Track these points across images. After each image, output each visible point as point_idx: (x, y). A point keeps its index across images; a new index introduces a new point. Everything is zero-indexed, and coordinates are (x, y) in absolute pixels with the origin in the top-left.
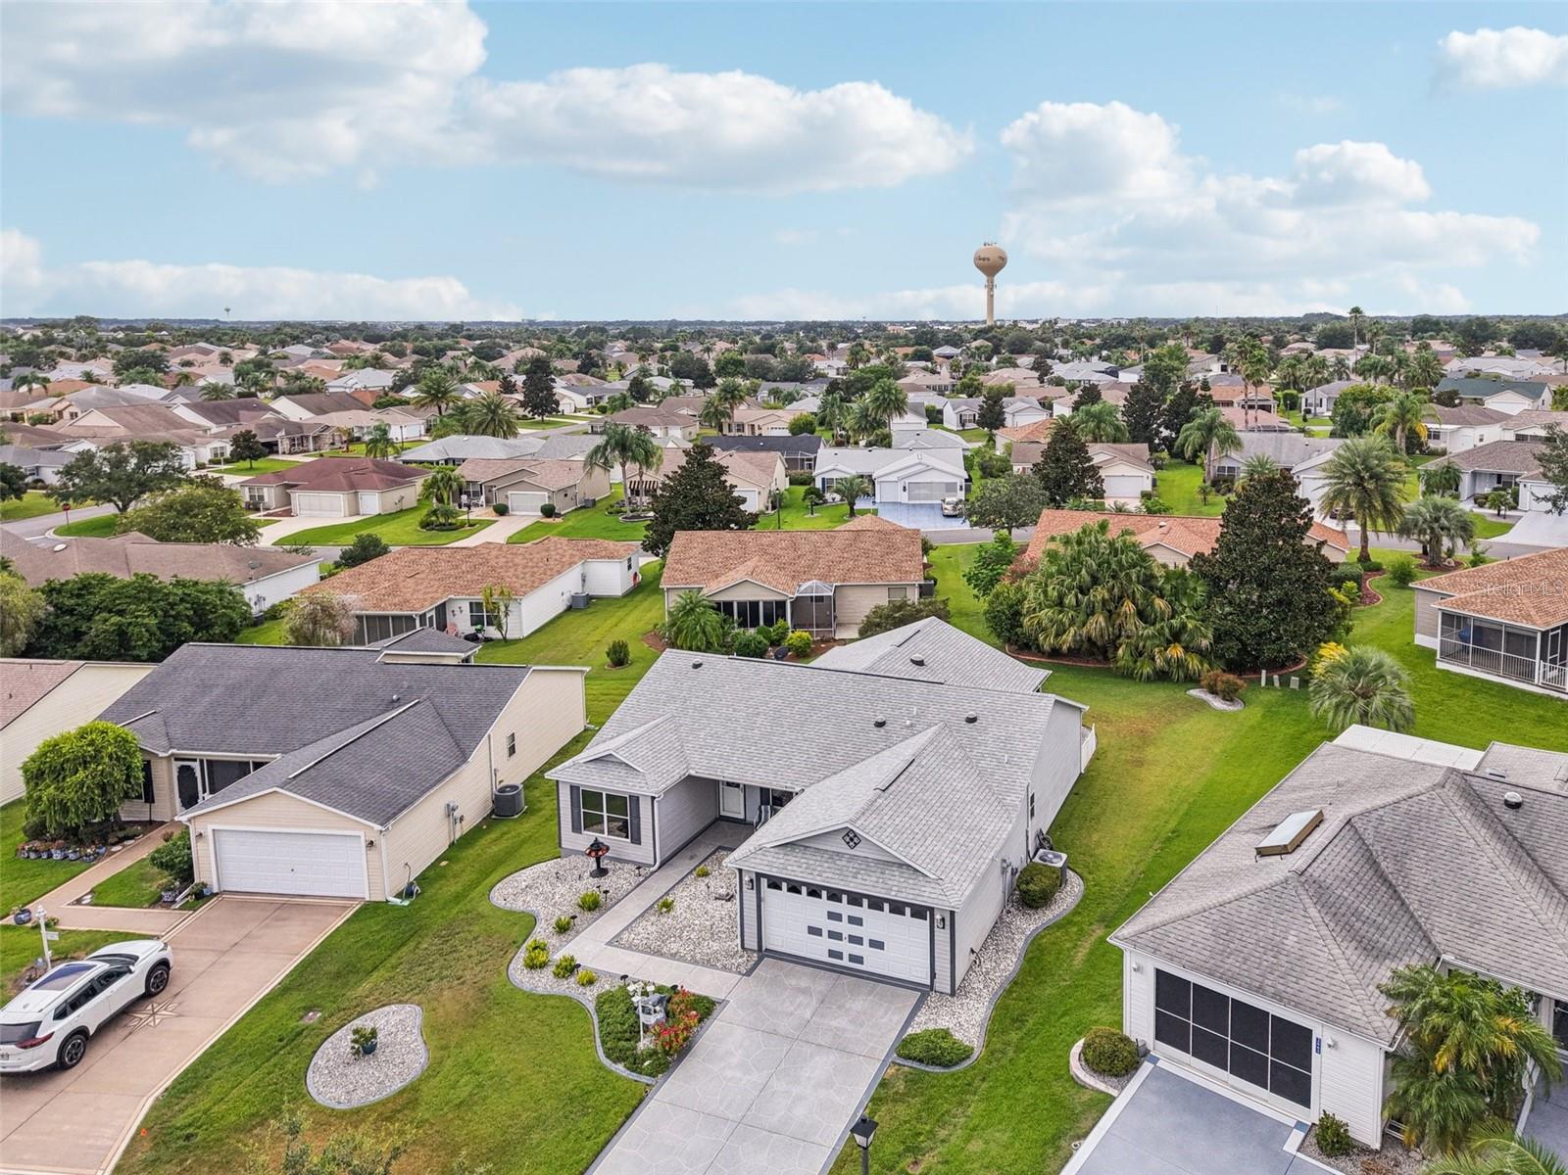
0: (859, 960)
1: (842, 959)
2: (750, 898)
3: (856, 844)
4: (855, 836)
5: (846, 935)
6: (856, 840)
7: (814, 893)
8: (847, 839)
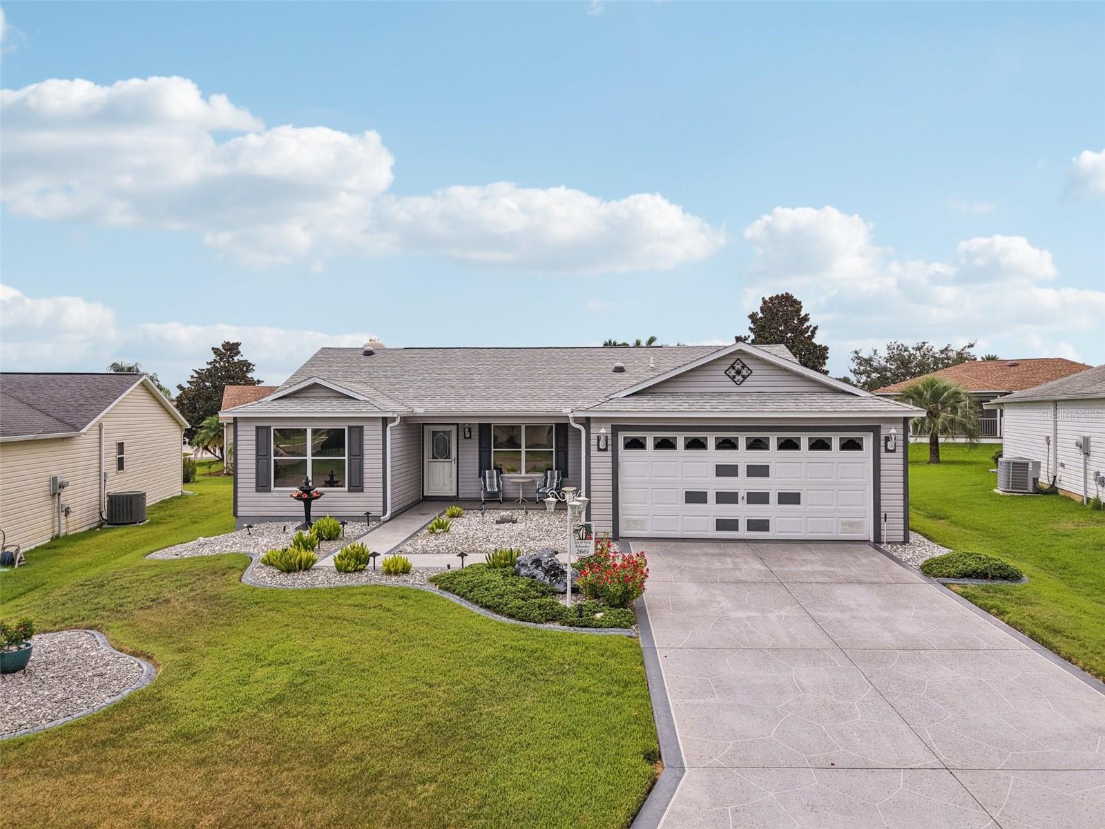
0: (762, 525)
1: (736, 529)
2: (601, 463)
3: (744, 377)
4: (743, 367)
5: (742, 494)
6: (744, 372)
7: (696, 444)
8: (733, 373)
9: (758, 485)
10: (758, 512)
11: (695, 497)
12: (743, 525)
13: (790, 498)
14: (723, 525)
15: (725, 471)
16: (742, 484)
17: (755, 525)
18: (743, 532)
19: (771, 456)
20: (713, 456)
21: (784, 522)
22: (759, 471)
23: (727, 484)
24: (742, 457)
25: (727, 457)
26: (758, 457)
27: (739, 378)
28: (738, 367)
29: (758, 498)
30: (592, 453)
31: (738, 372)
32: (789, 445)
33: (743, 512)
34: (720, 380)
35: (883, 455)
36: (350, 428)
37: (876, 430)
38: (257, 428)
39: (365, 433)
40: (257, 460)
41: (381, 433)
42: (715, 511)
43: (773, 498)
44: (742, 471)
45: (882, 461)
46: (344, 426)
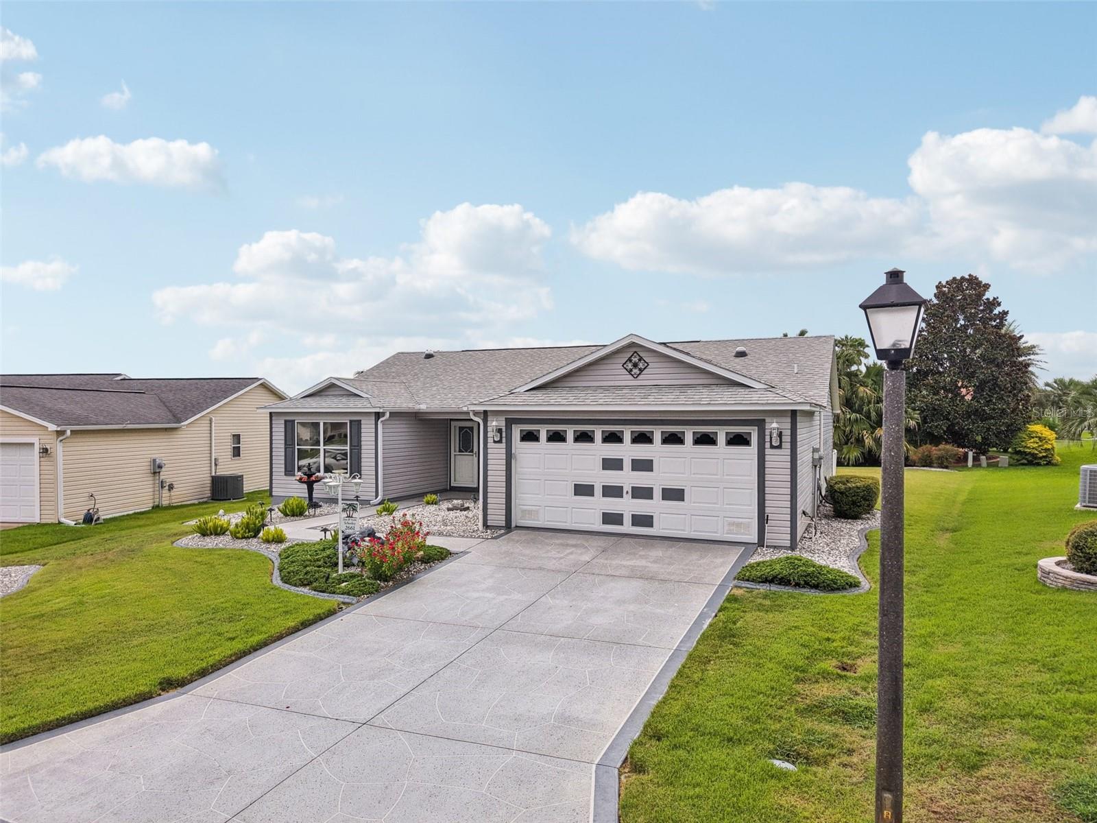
0: (646, 521)
1: (622, 524)
2: (497, 453)
3: (641, 370)
4: (640, 360)
5: (627, 488)
6: (641, 365)
7: (584, 437)
8: (630, 366)
9: (642, 479)
10: (642, 507)
11: (583, 490)
12: (627, 520)
13: (673, 494)
14: (612, 518)
15: (612, 464)
16: (627, 478)
17: (640, 520)
18: (627, 527)
19: (655, 451)
20: (600, 450)
21: (667, 517)
22: (643, 465)
23: (613, 478)
24: (627, 451)
25: (613, 451)
26: (642, 451)
27: (636, 371)
28: (635, 360)
29: (642, 493)
30: (489, 445)
31: (635, 365)
32: (673, 439)
33: (627, 506)
34: (617, 374)
35: (768, 451)
36: (351, 421)
37: (760, 424)
38: (286, 421)
39: (362, 426)
40: (286, 449)
41: (374, 426)
42: (601, 504)
43: (657, 494)
44: (627, 465)
45: (767, 458)
46: (346, 420)
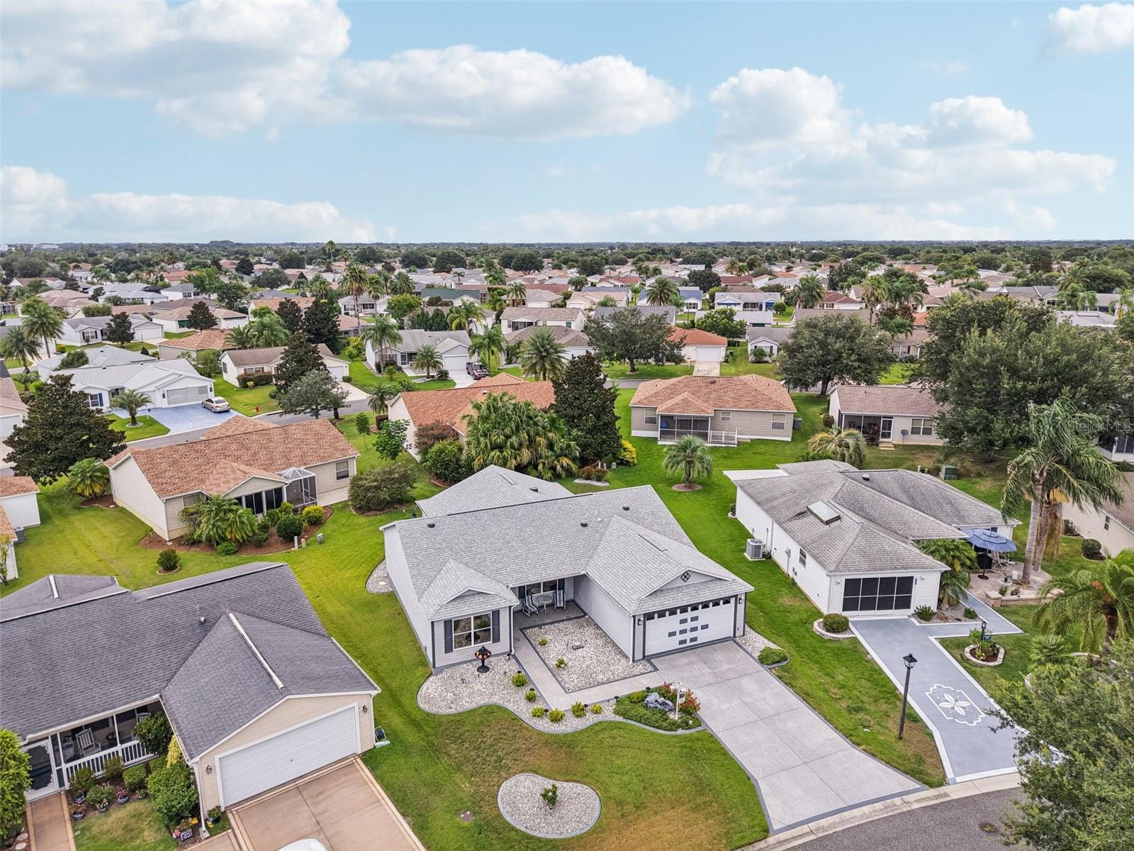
0: (696, 639)
1: (686, 643)
2: (639, 630)
3: (688, 578)
4: (687, 574)
5: (689, 629)
7: (673, 614)
8: (684, 578)
9: (694, 624)
10: (693, 635)
11: (672, 634)
12: (688, 641)
13: (705, 627)
14: (681, 642)
15: (683, 621)
16: (689, 625)
17: (692, 640)
18: (689, 644)
19: (700, 612)
20: (680, 616)
21: (703, 637)
22: (695, 619)
23: (684, 626)
24: (690, 614)
25: (684, 616)
26: (695, 614)
27: (686, 579)
29: (694, 629)
31: (686, 577)
32: (705, 607)
33: (688, 636)
34: (679, 581)
35: (738, 604)
36: (492, 614)
37: (736, 596)
38: (445, 621)
39: (501, 613)
40: (446, 637)
41: (508, 612)
42: (679, 638)
43: (699, 628)
44: (689, 620)
45: (737, 607)
46: (489, 613)
